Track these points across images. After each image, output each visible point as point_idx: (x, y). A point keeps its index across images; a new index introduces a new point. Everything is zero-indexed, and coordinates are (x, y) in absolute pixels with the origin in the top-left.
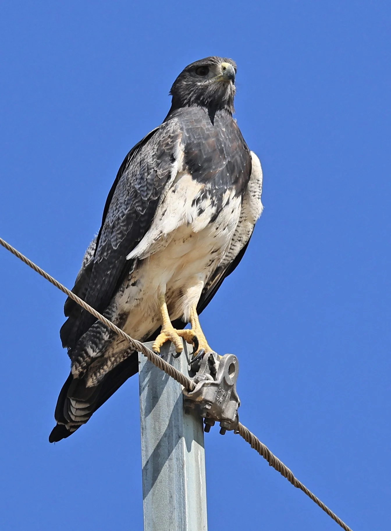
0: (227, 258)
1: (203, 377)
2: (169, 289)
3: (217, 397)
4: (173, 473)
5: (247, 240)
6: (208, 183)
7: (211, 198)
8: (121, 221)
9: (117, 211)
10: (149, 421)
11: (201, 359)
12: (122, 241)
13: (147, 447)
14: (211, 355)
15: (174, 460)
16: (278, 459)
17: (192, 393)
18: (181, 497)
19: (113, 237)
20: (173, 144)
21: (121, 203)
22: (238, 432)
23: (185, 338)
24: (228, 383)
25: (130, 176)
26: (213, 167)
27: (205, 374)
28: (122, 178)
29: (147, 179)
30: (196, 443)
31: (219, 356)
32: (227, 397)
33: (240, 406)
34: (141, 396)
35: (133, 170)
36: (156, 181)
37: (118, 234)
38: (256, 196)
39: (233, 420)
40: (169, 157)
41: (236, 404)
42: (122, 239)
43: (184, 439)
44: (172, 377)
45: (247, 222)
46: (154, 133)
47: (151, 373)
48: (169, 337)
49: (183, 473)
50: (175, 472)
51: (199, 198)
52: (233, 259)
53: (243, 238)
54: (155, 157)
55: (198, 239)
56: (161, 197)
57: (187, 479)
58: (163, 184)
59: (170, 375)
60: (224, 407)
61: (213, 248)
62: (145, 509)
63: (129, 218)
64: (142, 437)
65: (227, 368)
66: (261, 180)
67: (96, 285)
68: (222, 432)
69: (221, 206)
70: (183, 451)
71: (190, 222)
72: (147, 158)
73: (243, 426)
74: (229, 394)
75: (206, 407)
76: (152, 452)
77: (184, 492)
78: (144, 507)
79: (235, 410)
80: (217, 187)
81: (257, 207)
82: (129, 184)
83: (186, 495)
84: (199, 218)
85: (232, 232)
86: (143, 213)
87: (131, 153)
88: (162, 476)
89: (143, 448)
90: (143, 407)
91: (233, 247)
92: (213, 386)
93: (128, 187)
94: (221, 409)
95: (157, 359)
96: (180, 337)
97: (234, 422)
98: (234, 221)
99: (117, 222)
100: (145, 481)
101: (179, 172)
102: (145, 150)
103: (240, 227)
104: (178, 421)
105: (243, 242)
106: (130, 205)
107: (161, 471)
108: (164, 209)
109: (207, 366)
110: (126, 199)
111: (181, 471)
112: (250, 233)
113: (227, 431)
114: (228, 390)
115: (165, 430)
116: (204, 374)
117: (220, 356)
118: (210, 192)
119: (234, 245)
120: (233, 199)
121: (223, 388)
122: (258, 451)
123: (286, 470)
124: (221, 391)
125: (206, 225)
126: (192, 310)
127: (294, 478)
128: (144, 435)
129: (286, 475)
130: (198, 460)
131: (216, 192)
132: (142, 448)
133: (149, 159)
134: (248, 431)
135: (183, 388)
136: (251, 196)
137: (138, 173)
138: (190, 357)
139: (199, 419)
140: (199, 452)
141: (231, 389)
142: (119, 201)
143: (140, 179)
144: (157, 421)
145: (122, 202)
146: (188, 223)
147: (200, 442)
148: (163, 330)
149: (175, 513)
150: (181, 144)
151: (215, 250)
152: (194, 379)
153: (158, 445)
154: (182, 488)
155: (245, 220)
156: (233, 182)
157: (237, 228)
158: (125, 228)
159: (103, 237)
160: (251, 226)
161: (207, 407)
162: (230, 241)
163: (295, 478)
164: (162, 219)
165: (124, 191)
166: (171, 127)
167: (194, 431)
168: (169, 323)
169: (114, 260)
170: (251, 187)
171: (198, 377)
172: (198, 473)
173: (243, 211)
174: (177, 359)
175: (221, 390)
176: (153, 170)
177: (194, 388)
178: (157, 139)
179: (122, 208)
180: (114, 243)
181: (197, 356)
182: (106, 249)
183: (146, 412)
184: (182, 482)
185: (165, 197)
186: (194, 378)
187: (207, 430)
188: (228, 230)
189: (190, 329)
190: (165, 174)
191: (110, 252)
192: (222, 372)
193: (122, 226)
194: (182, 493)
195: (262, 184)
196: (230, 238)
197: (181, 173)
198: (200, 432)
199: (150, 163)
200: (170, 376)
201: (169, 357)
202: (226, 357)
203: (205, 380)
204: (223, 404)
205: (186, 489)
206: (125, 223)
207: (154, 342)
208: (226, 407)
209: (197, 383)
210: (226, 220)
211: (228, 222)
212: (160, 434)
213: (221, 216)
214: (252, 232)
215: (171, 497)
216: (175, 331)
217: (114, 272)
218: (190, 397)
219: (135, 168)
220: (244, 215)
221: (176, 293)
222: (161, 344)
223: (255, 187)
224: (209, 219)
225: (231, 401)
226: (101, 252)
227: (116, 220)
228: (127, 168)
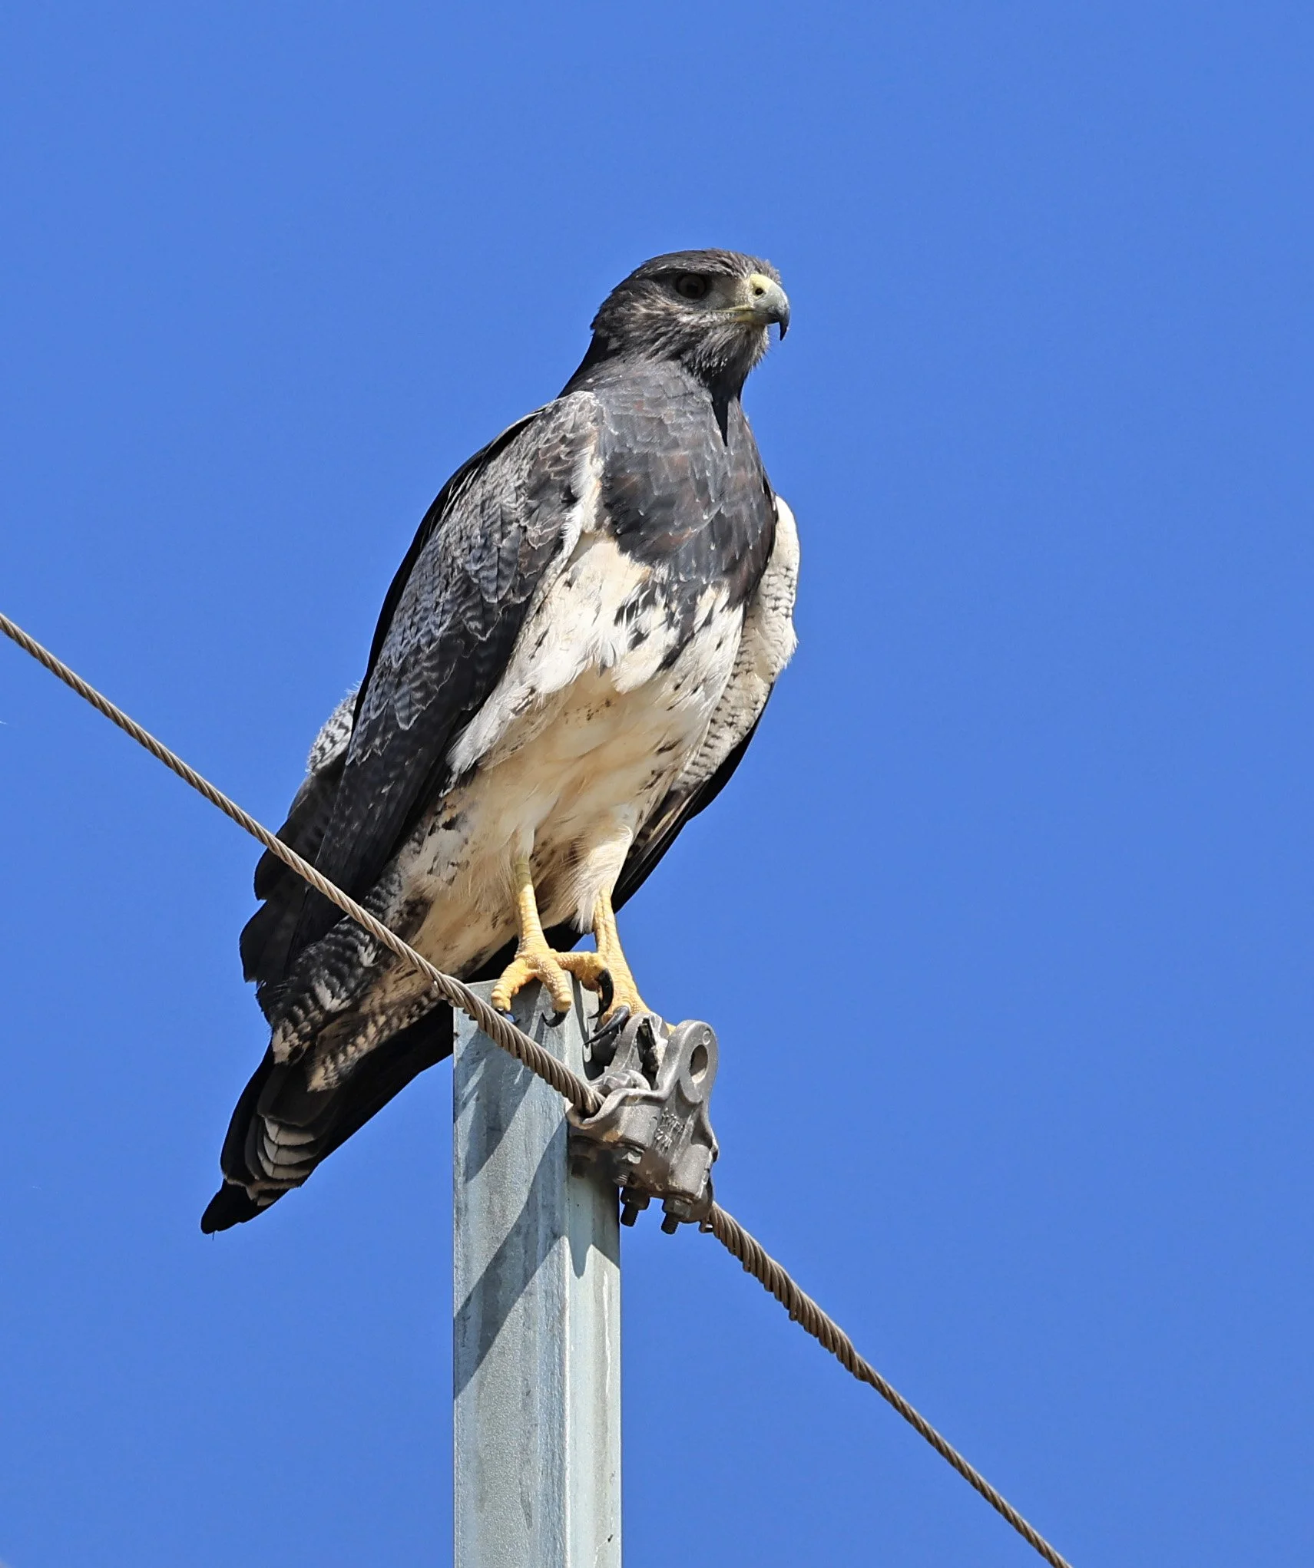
0: (696, 769)
1: (624, 1078)
2: (544, 844)
3: (657, 1134)
4: (534, 1332)
5: (750, 724)
6: (659, 565)
7: (666, 605)
8: (424, 657)
9: (414, 630)
10: (475, 1191)
11: (620, 1032)
12: (424, 708)
13: (467, 1259)
14: (646, 1021)
15: (539, 1297)
16: (814, 1303)
17: (593, 1119)
18: (555, 1395)
19: (399, 699)
20: (571, 459)
21: (426, 609)
22: (711, 1226)
23: (579, 976)
24: (686, 1095)
25: (454, 538)
26: (676, 524)
27: (627, 1072)
28: (431, 544)
29: (499, 549)
30: (598, 1252)
31: (666, 1027)
32: (684, 1133)
33: (718, 1158)
34: (458, 1125)
35: (462, 525)
36: (523, 556)
37: (416, 689)
38: (780, 609)
39: (697, 1194)
40: (560, 492)
41: (707, 1154)
42: (424, 704)
43: (566, 1241)
44: (539, 1075)
45: (752, 677)
46: (522, 430)
47: (486, 1064)
48: (535, 971)
49: (562, 1331)
50: (541, 1327)
51: (634, 603)
52: (711, 773)
53: (741, 718)
54: (523, 491)
55: (628, 711)
56: (535, 599)
57: (570, 1348)
58: (541, 563)
59: (536, 1071)
60: (674, 1161)
61: (664, 737)
62: (457, 1423)
63: (445, 646)
64: (455, 1231)
65: (687, 1056)
66: (795, 568)
67: (350, 822)
68: (669, 1226)
69: (692, 629)
70: (564, 1274)
71: (609, 664)
72: (501, 493)
73: (724, 1213)
74: (689, 1126)
75: (627, 1159)
76: (481, 1274)
77: (561, 1382)
78: (455, 1418)
79: (705, 1169)
80: (682, 578)
81: (782, 640)
82: (450, 561)
83: (568, 1388)
84: (632, 655)
85: (712, 701)
86: (485, 636)
87: (458, 478)
88: (505, 1339)
89: (459, 1262)
90: (462, 1155)
91: (712, 741)
92: (648, 1104)
93: (448, 567)
94: (668, 1165)
95: (504, 1027)
96: (566, 972)
97: (700, 1200)
98: (720, 671)
99: (412, 660)
100: (461, 1350)
101: (587, 531)
102: (496, 472)
103: (734, 690)
104: (553, 1193)
105: (740, 729)
106: (451, 615)
107: (502, 1325)
108: (541, 630)
109: (633, 1051)
110: (441, 600)
111: (557, 1325)
112: (760, 706)
113: (680, 1223)
114: (688, 1116)
115: (516, 1216)
116: (625, 1072)
117: (669, 1026)
118: (665, 588)
119: (714, 736)
120: (722, 611)
121: (675, 1109)
122: (762, 1280)
123: (834, 1331)
124: (667, 1118)
125: (649, 676)
126: (600, 902)
127: (854, 1355)
128: (462, 1228)
129: (832, 1345)
130: (602, 1299)
131: (680, 591)
132: (455, 1261)
133: (506, 497)
134: (736, 1225)
135: (569, 1105)
136: (765, 609)
137: (477, 531)
138: (590, 1026)
139: (607, 1190)
140: (606, 1278)
141: (695, 1114)
142: (420, 604)
143: (479, 547)
144: (496, 1192)
145: (429, 606)
146: (604, 667)
147: (611, 1250)
148: (521, 951)
149: (535, 1437)
150: (595, 459)
151: (668, 746)
152: (599, 1084)
153: (496, 1255)
154: (557, 1371)
155: (748, 671)
156: (724, 569)
157: (725, 690)
158: (434, 675)
159: (372, 697)
160: (763, 688)
161: (630, 1160)
162: (706, 726)
163: (856, 1354)
164: (536, 654)
165: (434, 579)
166: (568, 414)
167: (594, 1219)
168: (538, 933)
169: (399, 759)
170: (768, 585)
171: (608, 1080)
172: (601, 1334)
173: (743, 646)
174: (555, 1028)
175: (670, 1115)
176: (515, 525)
177: (598, 1107)
178: (529, 444)
179: (428, 623)
180: (403, 714)
181: (608, 1023)
182: (380, 729)
183: (467, 1167)
184: (557, 1355)
185: (546, 598)
186: (599, 1080)
187: (629, 1219)
188: (703, 693)
189: (592, 952)
190: (548, 537)
191: (390, 736)
192: (674, 1068)
193: (427, 669)
194: (556, 1385)
195: (797, 581)
196: (707, 714)
197: (591, 534)
198: (611, 1224)
199: (509, 507)
200: (536, 1074)
201: (533, 1023)
202: (686, 1029)
203: (627, 1086)
204: (673, 1152)
205: (568, 1374)
206: (434, 662)
207: (496, 984)
208: (680, 1159)
209: (606, 1096)
210: (700, 665)
211: (705, 673)
212: (503, 1225)
213: (688, 654)
214: (765, 704)
215: (527, 1394)
216: (553, 956)
217: (401, 788)
218: (587, 1130)
219: (468, 517)
220: (745, 657)
221: (562, 855)
222: (514, 988)
223: (779, 585)
224: (659, 660)
225: (693, 1144)
226: (365, 736)
227: (410, 654)
228: (445, 517)
